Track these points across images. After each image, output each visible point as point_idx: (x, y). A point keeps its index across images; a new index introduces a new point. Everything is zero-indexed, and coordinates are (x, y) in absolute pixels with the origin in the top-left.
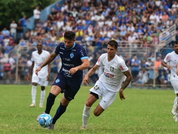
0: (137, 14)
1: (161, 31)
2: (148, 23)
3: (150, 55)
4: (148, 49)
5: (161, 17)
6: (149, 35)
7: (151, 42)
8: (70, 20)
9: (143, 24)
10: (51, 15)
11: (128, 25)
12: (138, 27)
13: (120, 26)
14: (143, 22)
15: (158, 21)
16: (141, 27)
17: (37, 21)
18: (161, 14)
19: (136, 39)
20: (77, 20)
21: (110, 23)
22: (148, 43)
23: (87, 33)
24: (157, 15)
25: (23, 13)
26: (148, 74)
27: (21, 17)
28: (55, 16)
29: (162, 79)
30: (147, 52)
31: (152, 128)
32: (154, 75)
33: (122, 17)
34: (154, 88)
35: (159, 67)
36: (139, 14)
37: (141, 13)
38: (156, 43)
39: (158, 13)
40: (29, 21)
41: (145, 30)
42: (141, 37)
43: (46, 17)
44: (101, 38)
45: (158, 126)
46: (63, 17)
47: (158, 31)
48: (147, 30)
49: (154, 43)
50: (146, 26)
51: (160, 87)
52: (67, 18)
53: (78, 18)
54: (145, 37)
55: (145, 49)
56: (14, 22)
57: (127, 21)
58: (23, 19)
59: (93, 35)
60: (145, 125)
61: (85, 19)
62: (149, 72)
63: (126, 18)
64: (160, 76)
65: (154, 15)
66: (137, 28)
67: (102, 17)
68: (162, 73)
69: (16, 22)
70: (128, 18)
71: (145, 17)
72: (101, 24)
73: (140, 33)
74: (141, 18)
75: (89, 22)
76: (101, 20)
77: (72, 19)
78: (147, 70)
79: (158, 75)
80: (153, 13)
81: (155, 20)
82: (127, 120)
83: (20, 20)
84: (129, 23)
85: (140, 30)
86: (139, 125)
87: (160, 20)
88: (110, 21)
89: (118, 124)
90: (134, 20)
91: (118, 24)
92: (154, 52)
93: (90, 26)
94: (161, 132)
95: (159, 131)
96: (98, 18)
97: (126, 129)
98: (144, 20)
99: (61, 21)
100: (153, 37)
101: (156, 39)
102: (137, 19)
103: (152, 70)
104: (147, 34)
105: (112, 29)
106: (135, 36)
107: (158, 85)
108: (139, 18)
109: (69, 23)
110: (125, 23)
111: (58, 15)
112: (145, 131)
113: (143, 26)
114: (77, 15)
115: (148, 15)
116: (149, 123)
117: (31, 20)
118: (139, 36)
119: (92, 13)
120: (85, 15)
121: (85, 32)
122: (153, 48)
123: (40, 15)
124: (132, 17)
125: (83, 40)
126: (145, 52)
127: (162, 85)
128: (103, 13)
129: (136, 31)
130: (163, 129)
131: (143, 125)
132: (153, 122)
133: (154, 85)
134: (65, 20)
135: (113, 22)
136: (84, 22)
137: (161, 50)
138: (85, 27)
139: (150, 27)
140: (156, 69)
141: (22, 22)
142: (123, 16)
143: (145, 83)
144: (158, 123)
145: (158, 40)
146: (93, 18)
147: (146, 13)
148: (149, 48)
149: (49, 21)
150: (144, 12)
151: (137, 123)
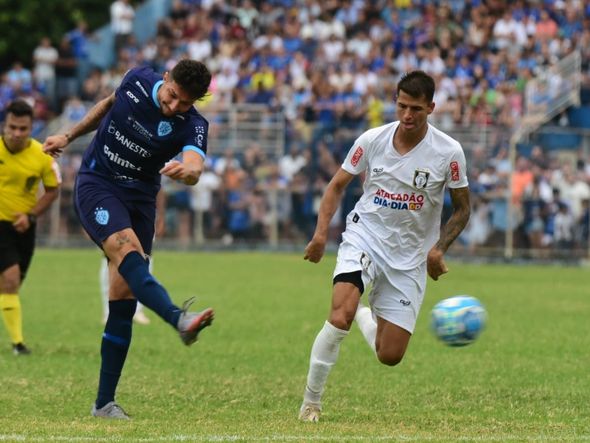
0: (451, 17)
1: (533, 75)
2: (488, 47)
3: (496, 151)
4: (488, 132)
5: (532, 28)
6: (491, 85)
7: (498, 111)
8: (232, 37)
9: (471, 51)
10: (169, 23)
11: (421, 52)
12: (457, 59)
13: (396, 55)
14: (472, 46)
15: (522, 39)
16: (464, 62)
17: (122, 41)
18: (532, 17)
19: (450, 99)
20: (256, 37)
21: (362, 48)
22: (488, 114)
23: (289, 80)
24: (518, 19)
25: (77, 16)
26: (490, 216)
27: (71, 26)
28: (181, 23)
29: (536, 233)
30: (487, 142)
31: (502, 391)
32: (510, 218)
33: (402, 28)
34: (507, 261)
35: (524, 192)
36: (458, 17)
37: (467, 15)
38: (515, 113)
39: (521, 13)
40: (97, 42)
41: (478, 71)
42: (465, 92)
43: (153, 29)
44: (334, 95)
45: (522, 385)
46: (207, 26)
47: (522, 75)
48: (485, 70)
49: (509, 114)
50: (481, 57)
51: (527, 258)
52: (222, 30)
53: (257, 31)
54: (477, 93)
55: (479, 132)
56: (46, 42)
57: (420, 39)
58: (78, 33)
59: (308, 85)
60: (481, 380)
61: (281, 33)
62: (492, 207)
63: (417, 32)
64: (528, 219)
65: (507, 21)
66: (451, 62)
67: (338, 28)
68: (536, 211)
69: (55, 45)
70: (423, 32)
71: (480, 27)
72: (332, 51)
73: (463, 78)
74: (466, 31)
75: (295, 45)
76: (332, 38)
77: (237, 34)
78: (486, 201)
79: (521, 217)
80: (507, 16)
81: (512, 38)
82: (419, 364)
83: (68, 37)
84: (427, 46)
85: (464, 69)
86: (460, 383)
87: (530, 37)
88: (362, 40)
89: (389, 379)
90: (444, 37)
91: (390, 51)
92: (508, 142)
93: (299, 56)
94: (533, 404)
95: (525, 401)
96: (323, 30)
97: (418, 395)
98: (476, 37)
99: (201, 40)
100: (506, 92)
101: (516, 99)
102: (452, 34)
103: (502, 201)
104: (483, 84)
105: (369, 66)
106: (447, 89)
107: (522, 251)
108: (458, 31)
109: (227, 48)
110: (412, 47)
111: (192, 20)
112: (478, 402)
113: (472, 58)
114: (254, 22)
115: (488, 21)
116: (491, 373)
117: (104, 36)
118: (459, 88)
119: (303, 15)
120: (280, 20)
121: (282, 76)
122: (506, 128)
123: (132, 19)
124: (436, 27)
125: (274, 103)
126: (477, 141)
127: (534, 252)
128: (341, 15)
129: (451, 73)
130: (537, 395)
131: (473, 384)
132: (504, 371)
133: (509, 251)
134: (214, 38)
135: (375, 45)
136: (277, 43)
137: (531, 135)
138: (280, 61)
139: (494, 60)
140: (515, 200)
141: (74, 42)
142: (407, 24)
143: (479, 246)
144: (521, 374)
145: (523, 103)
146: (307, 31)
147: (483, 15)
148: (491, 129)
149: (162, 41)
150: (475, 12)
151: (452, 376)
